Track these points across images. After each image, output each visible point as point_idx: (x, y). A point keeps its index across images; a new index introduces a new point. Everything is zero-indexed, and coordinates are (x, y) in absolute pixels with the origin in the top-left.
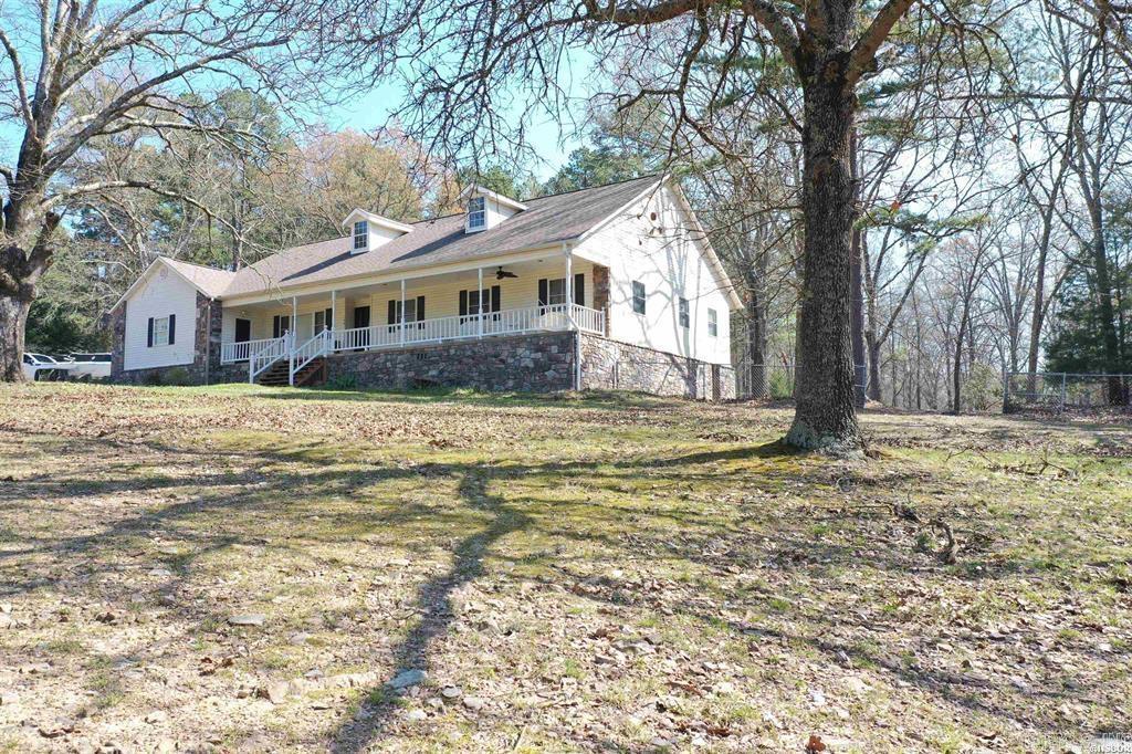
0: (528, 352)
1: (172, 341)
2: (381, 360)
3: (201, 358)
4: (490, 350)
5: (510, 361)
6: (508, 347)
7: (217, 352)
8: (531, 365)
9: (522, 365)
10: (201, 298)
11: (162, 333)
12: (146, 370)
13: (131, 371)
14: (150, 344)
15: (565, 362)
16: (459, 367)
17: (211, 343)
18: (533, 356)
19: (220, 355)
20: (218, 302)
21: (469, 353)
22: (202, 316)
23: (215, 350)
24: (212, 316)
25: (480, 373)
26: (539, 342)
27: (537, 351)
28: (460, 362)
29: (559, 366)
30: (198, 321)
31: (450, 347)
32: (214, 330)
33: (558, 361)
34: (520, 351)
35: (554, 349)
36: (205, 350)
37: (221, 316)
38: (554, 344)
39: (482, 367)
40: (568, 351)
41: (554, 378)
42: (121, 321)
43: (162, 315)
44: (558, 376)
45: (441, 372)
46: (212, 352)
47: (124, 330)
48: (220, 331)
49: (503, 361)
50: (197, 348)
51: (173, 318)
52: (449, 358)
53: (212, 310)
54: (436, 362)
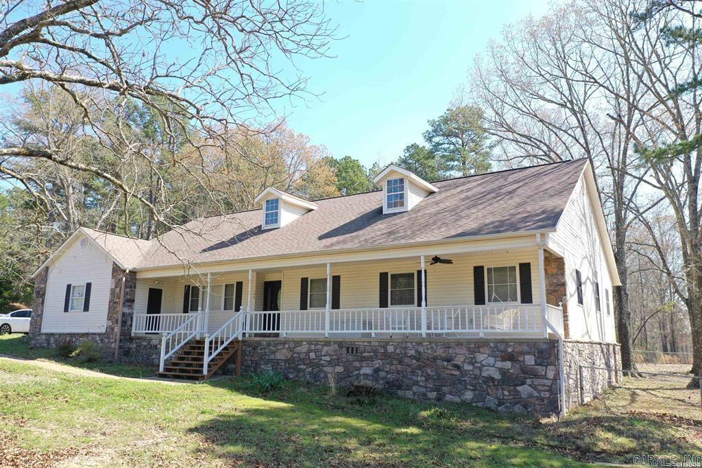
0: (492, 360)
1: (86, 308)
2: (303, 348)
3: (113, 329)
4: (440, 352)
5: (468, 367)
6: (464, 351)
7: (129, 323)
8: (497, 376)
9: (484, 374)
10: (117, 269)
11: (77, 300)
12: (60, 335)
13: (47, 334)
14: (66, 310)
15: (545, 377)
16: (399, 367)
17: (124, 314)
18: (499, 364)
19: (131, 326)
20: (133, 273)
21: (412, 352)
22: (116, 287)
23: (126, 321)
24: (126, 287)
25: (428, 377)
26: (506, 349)
27: (504, 360)
28: (400, 362)
29: (537, 382)
30: (113, 292)
31: (387, 343)
32: (127, 301)
33: (536, 375)
34: (481, 357)
35: (530, 360)
36: (117, 321)
37: (135, 288)
38: (528, 353)
39: (429, 371)
40: (551, 364)
41: (531, 396)
42: (43, 286)
43: (80, 282)
44: (536, 394)
45: (377, 371)
46: (124, 322)
47: (44, 294)
48: (132, 301)
49: (457, 367)
50: (109, 318)
51: (89, 286)
52: (386, 355)
53: (127, 280)
54: (370, 359)
